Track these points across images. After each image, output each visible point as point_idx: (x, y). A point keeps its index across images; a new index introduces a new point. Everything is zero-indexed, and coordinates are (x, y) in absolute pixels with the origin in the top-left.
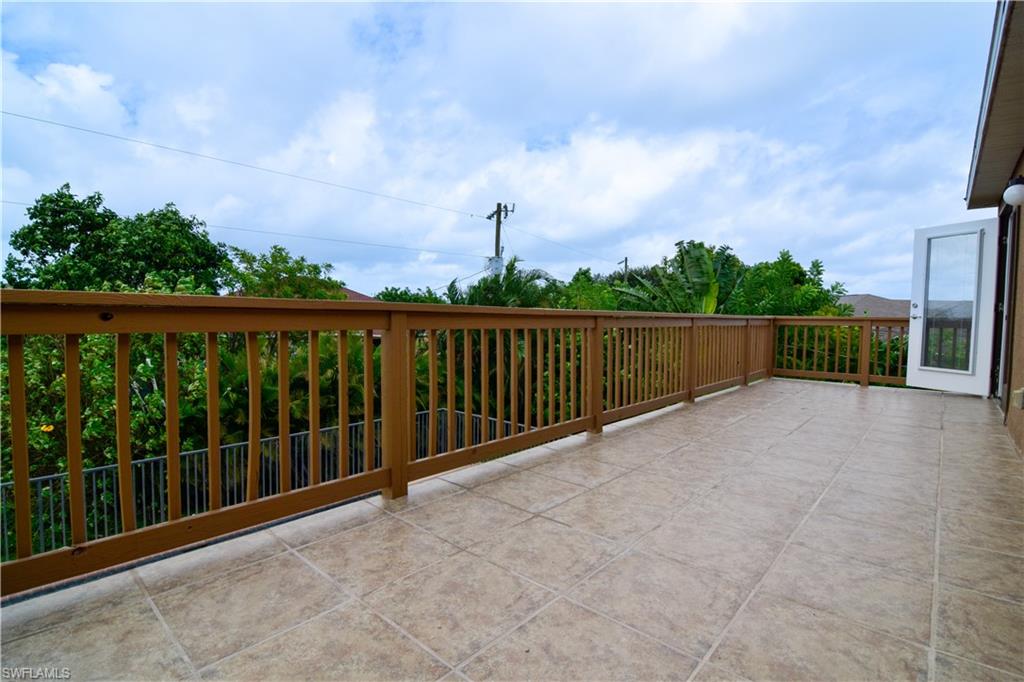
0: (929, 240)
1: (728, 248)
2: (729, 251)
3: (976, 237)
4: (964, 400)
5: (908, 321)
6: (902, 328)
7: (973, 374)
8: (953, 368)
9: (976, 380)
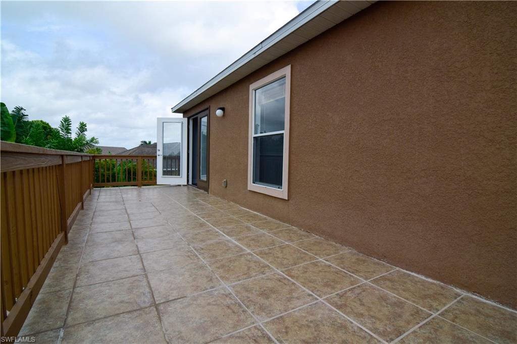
0: (163, 123)
1: (22, 109)
2: (23, 111)
3: (180, 124)
4: (175, 188)
5: (156, 157)
6: (153, 160)
7: (181, 177)
8: (171, 175)
9: (182, 180)
